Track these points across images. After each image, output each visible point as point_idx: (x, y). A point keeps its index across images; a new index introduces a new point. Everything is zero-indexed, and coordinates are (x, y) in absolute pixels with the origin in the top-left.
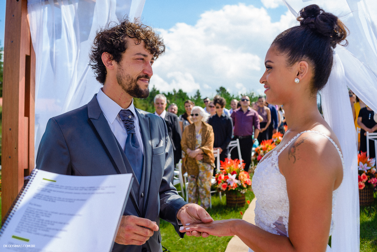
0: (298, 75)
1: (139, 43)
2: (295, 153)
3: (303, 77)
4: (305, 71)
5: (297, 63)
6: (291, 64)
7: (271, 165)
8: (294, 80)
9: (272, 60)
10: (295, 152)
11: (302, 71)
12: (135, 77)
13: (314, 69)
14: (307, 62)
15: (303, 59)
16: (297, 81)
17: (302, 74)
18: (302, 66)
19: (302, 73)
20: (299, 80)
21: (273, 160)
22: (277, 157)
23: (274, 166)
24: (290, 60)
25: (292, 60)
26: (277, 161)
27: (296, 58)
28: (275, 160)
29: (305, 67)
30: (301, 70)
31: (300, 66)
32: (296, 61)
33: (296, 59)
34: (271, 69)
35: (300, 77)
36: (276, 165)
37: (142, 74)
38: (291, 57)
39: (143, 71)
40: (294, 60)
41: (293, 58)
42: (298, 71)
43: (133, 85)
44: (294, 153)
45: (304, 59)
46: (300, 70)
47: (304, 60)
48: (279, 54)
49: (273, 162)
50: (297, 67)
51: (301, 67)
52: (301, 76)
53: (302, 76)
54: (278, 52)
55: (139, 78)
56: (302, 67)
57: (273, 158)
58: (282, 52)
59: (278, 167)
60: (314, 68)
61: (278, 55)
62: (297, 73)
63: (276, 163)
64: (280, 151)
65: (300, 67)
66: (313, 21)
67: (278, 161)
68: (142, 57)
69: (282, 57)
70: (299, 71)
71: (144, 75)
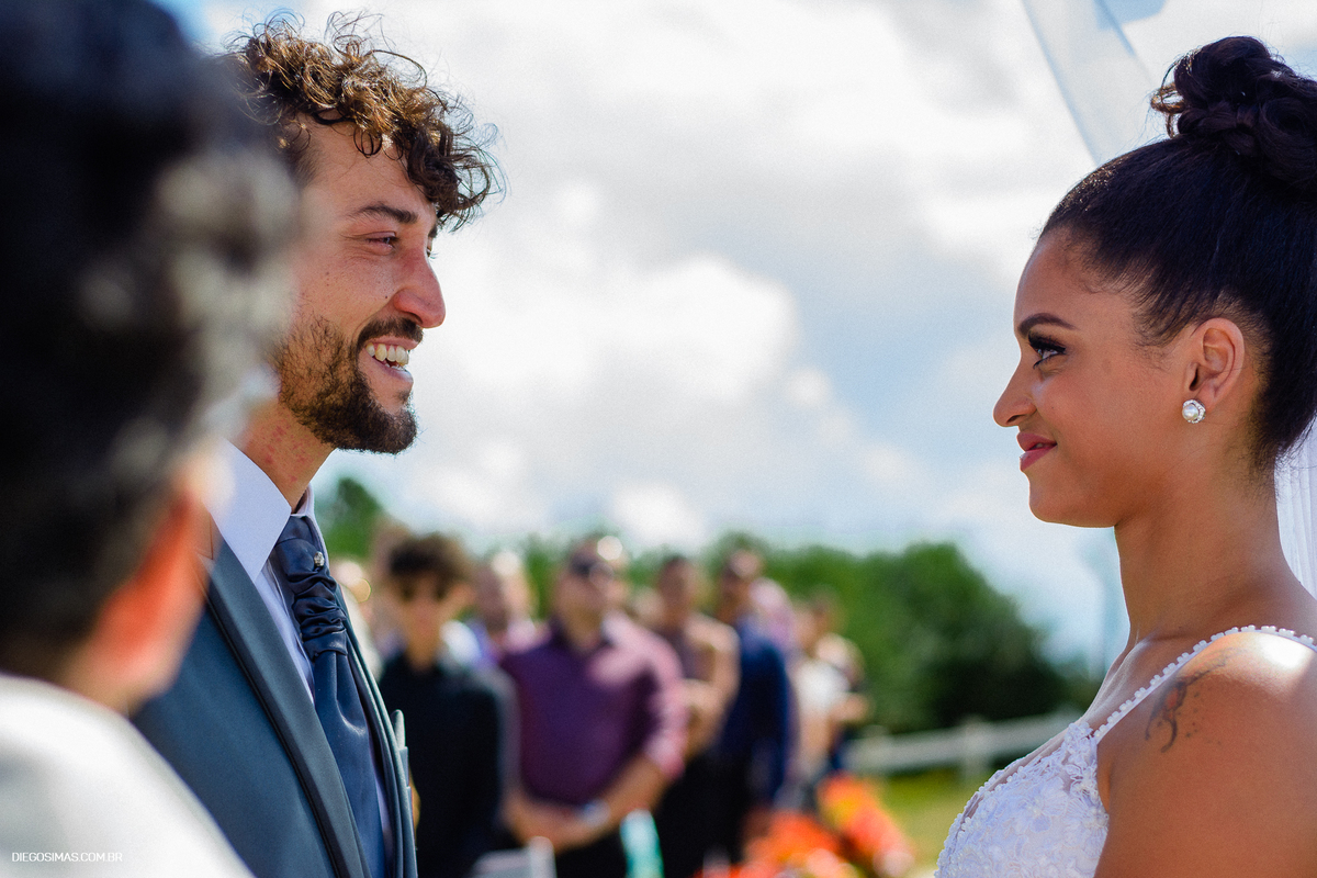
0: (1194, 385)
1: (375, 149)
2: (1180, 709)
3: (1222, 392)
4: (1229, 365)
5: (1189, 329)
6: (1161, 333)
7: (1060, 783)
8: (1181, 408)
9: (1060, 313)
10: (1180, 704)
11: (1215, 367)
12: (351, 334)
13: (1268, 353)
14: (1235, 321)
15: (1218, 308)
16: (1194, 411)
17: (1216, 382)
18: (1214, 342)
19: (1214, 375)
20: (1203, 410)
21: (1071, 760)
22: (1094, 749)
23: (1077, 788)
24: (1157, 312)
25: (1165, 315)
26: (1093, 768)
27: (1183, 302)
28: (1082, 764)
29: (1229, 347)
30: (1206, 359)
31: (1205, 339)
32: (1187, 320)
33: (1185, 310)
34: (1060, 358)
35: (1208, 395)
36: (1090, 784)
37: (385, 317)
38: (1159, 302)
39: (394, 303)
40: (1176, 316)
41: (1168, 304)
42: (1195, 365)
43: (344, 374)
44: (1175, 709)
45: (1220, 310)
46: (1204, 363)
47: (1219, 316)
48: (1099, 284)
49: (1069, 769)
50: (1188, 344)
51: (1207, 344)
52: (1211, 392)
53: (1216, 389)
54: (1093, 276)
55: (370, 333)
56: (1216, 346)
57: (1069, 755)
58: (1115, 274)
59: (1094, 793)
60: (1266, 347)
61: (1093, 288)
62: (1191, 377)
63: (1085, 774)
64: (1110, 720)
65: (1205, 347)
66: (1249, 123)
67: (1096, 767)
68: (392, 226)
69: (1117, 298)
70: (1199, 365)
71: (397, 317)
